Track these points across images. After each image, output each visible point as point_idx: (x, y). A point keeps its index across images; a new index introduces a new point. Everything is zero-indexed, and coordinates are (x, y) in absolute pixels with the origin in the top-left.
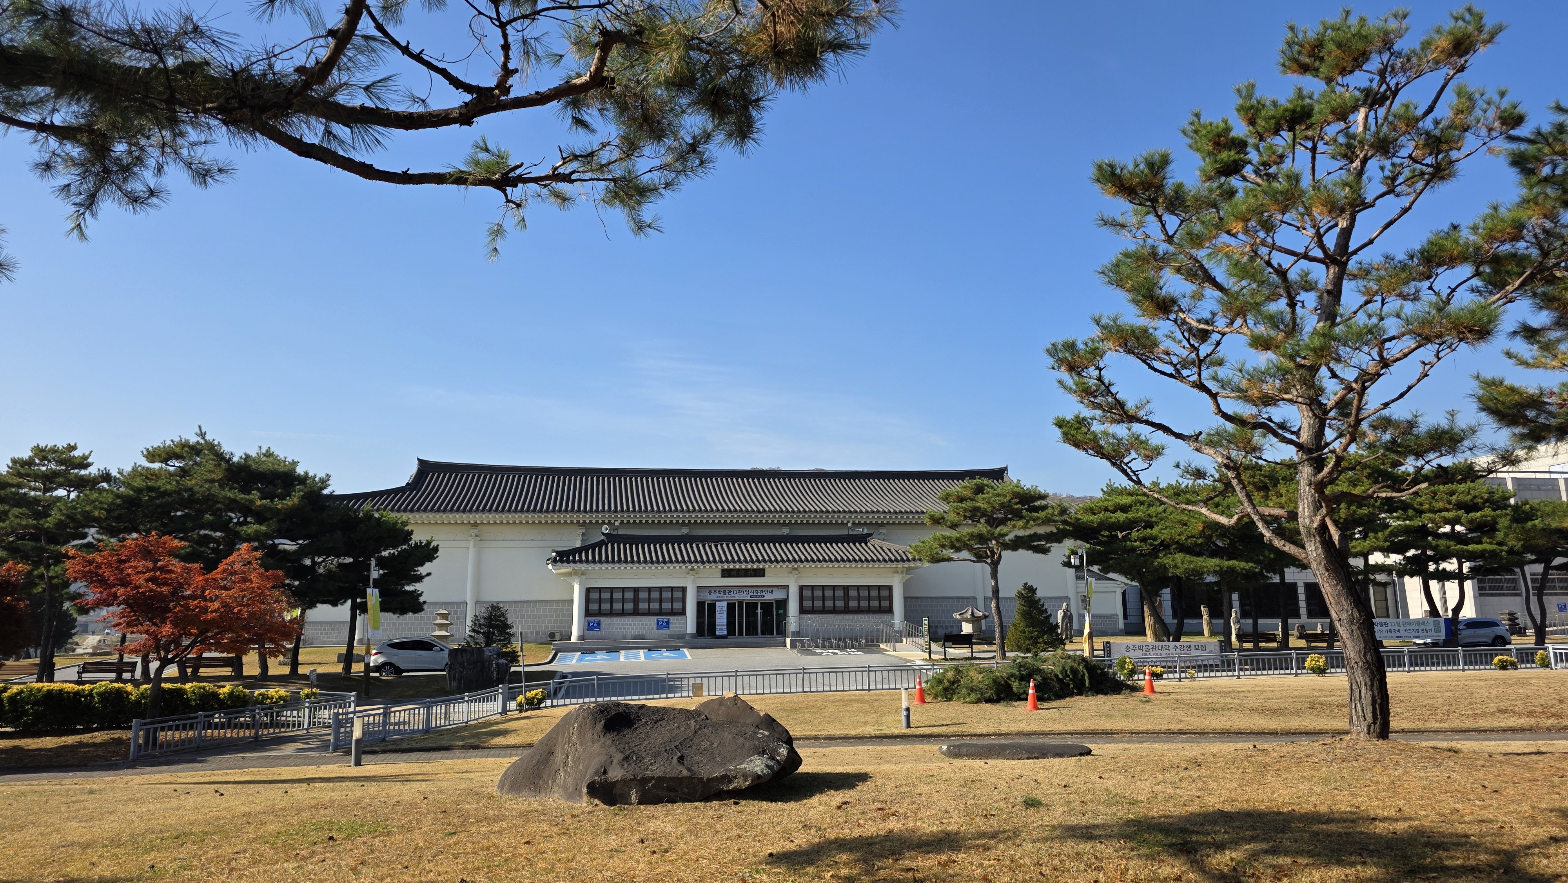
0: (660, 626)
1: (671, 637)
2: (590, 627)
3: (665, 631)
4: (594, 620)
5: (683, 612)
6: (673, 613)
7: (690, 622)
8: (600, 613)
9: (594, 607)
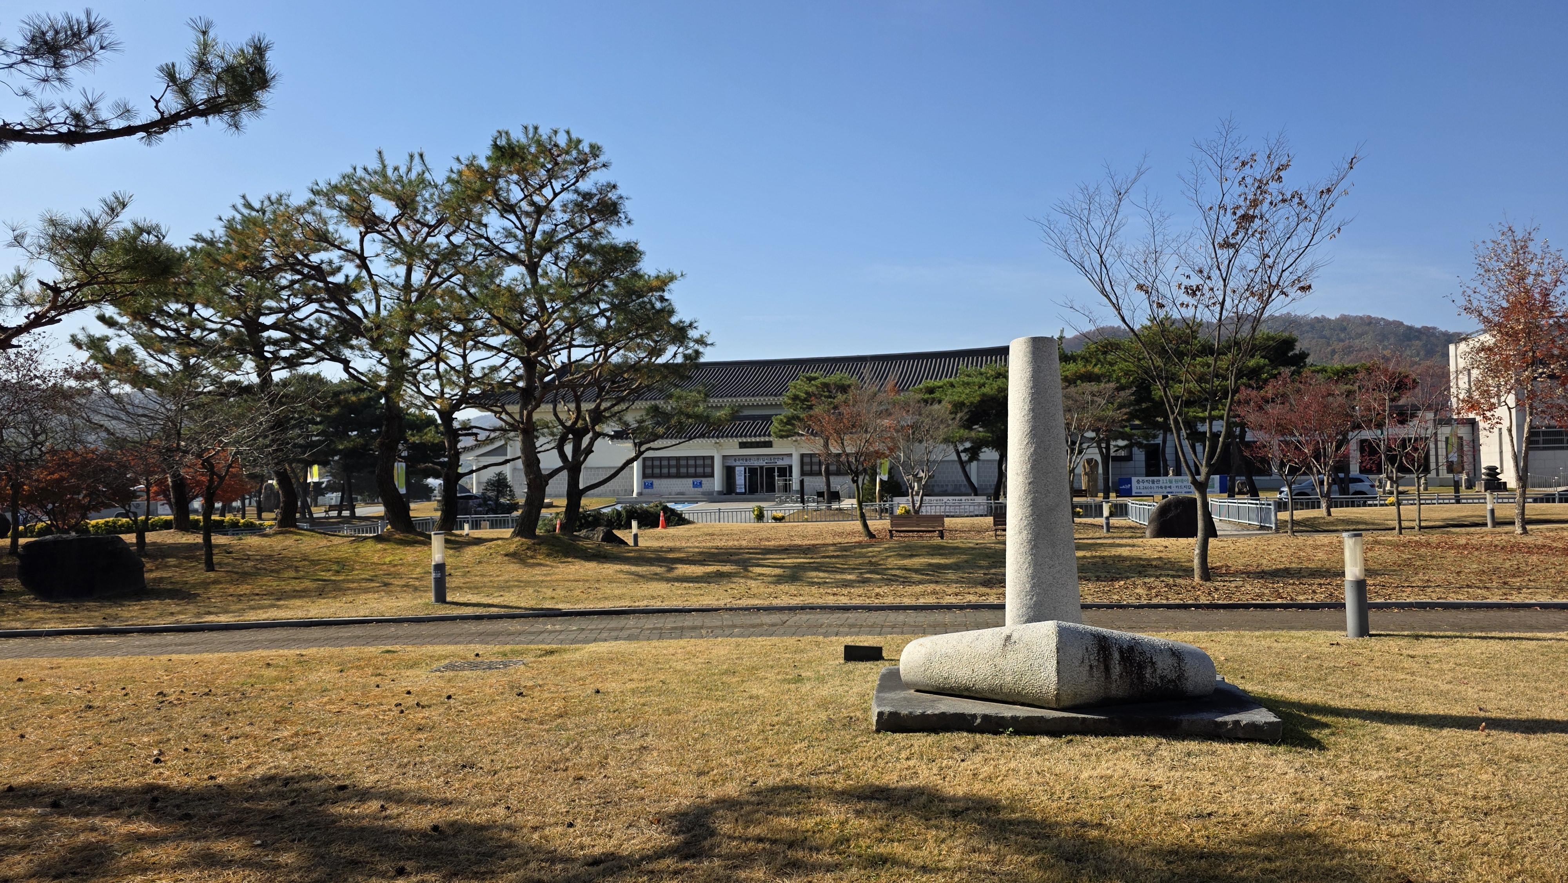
0: (695, 486)
1: (703, 494)
2: (646, 486)
3: (699, 489)
4: (649, 480)
5: (712, 475)
6: (705, 475)
7: (717, 483)
8: (653, 476)
9: (649, 471)
